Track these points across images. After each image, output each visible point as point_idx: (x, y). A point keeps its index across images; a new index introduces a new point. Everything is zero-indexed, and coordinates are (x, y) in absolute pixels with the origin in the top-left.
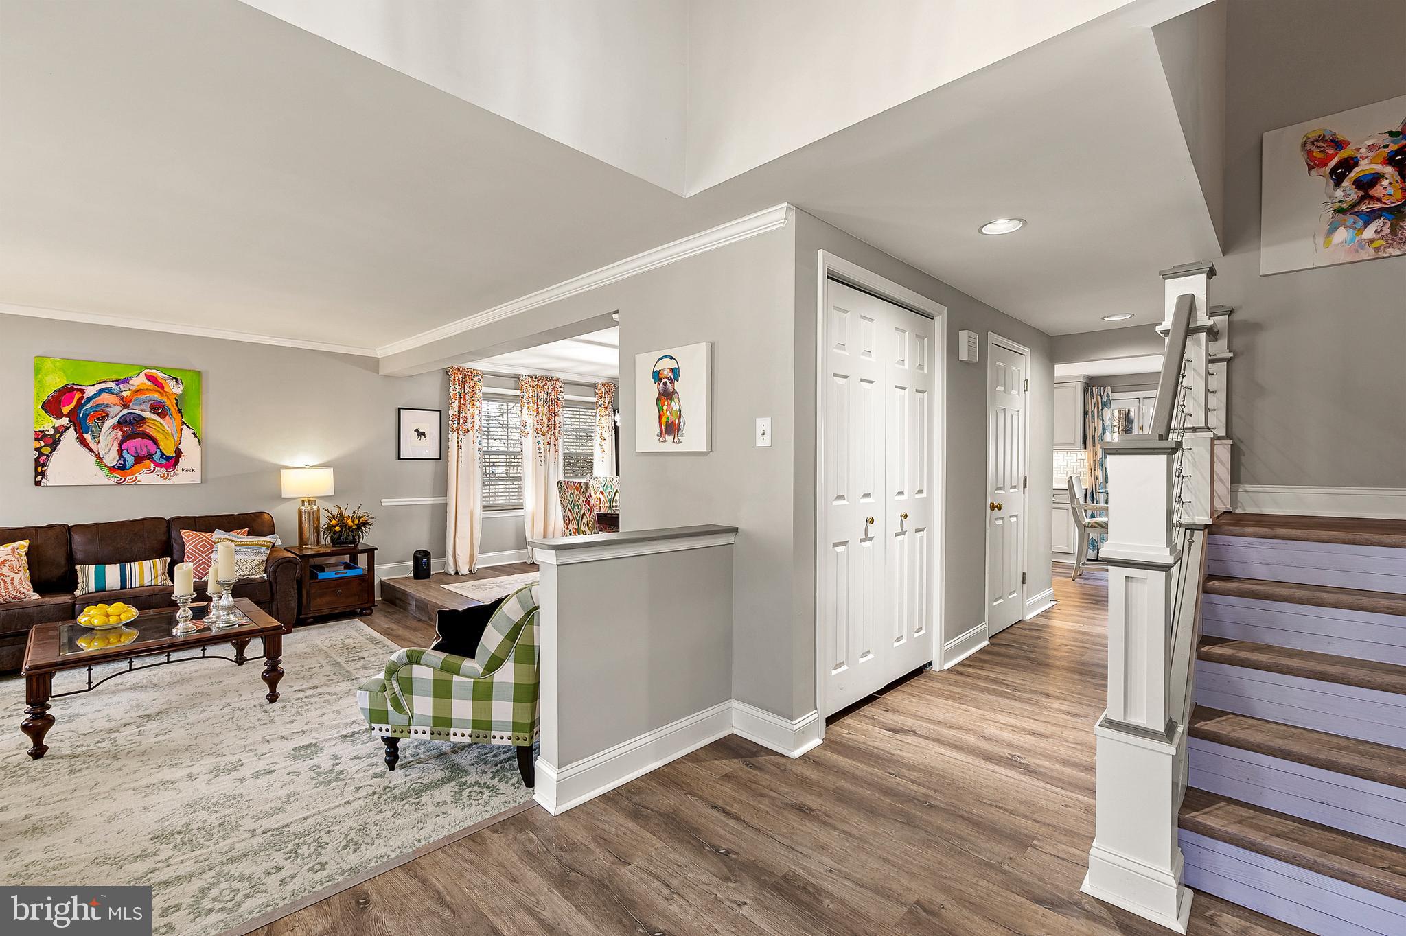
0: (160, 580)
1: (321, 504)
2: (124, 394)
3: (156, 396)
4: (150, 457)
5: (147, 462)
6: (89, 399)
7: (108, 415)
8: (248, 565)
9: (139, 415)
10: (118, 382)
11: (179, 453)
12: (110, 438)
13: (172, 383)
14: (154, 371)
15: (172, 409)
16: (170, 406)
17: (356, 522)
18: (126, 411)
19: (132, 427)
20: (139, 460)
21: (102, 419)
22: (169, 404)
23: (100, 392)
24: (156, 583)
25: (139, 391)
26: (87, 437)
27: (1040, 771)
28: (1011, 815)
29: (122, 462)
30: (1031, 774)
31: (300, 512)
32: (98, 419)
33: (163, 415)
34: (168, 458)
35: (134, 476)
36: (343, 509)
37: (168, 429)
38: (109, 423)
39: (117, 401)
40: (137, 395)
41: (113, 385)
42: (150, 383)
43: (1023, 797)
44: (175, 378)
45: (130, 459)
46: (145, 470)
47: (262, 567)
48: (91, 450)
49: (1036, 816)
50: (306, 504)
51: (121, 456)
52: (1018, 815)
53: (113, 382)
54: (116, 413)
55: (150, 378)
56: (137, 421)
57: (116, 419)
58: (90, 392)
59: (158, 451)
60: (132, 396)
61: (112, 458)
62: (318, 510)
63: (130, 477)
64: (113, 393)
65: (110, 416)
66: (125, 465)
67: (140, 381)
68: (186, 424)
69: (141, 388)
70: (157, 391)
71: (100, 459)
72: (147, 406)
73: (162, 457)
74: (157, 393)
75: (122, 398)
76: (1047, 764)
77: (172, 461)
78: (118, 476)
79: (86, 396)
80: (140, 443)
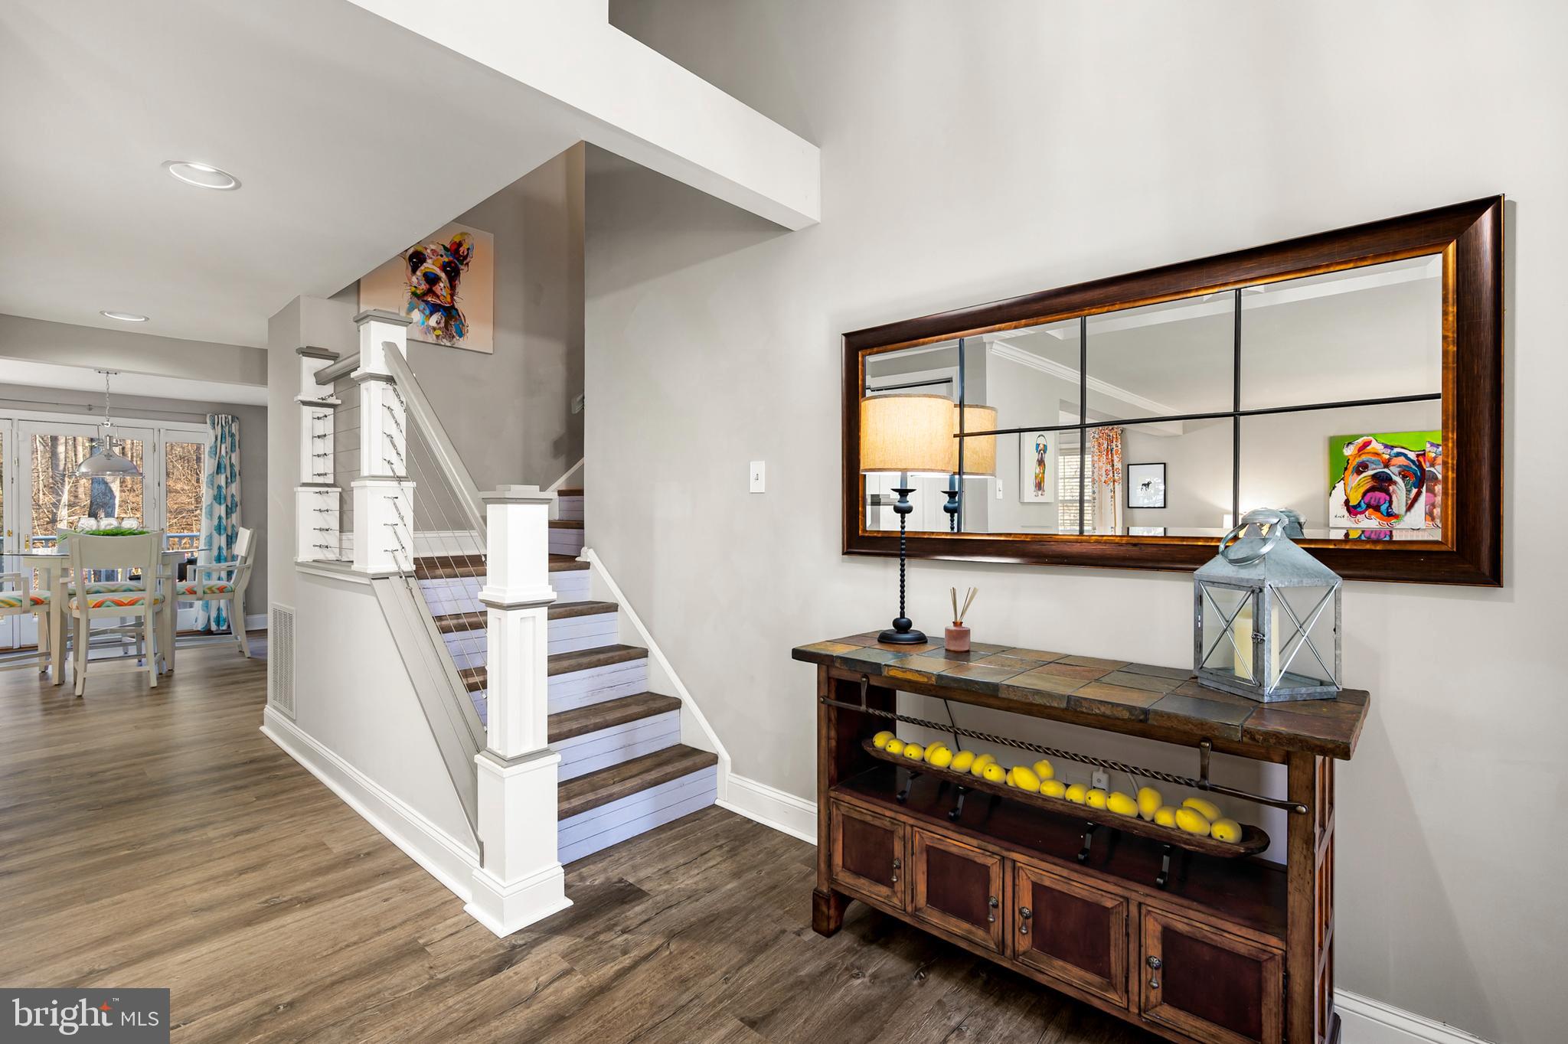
27: (317, 894)
28: (367, 942)
30: (314, 902)
43: (345, 923)
49: (384, 925)
52: (371, 938)
76: (308, 885)
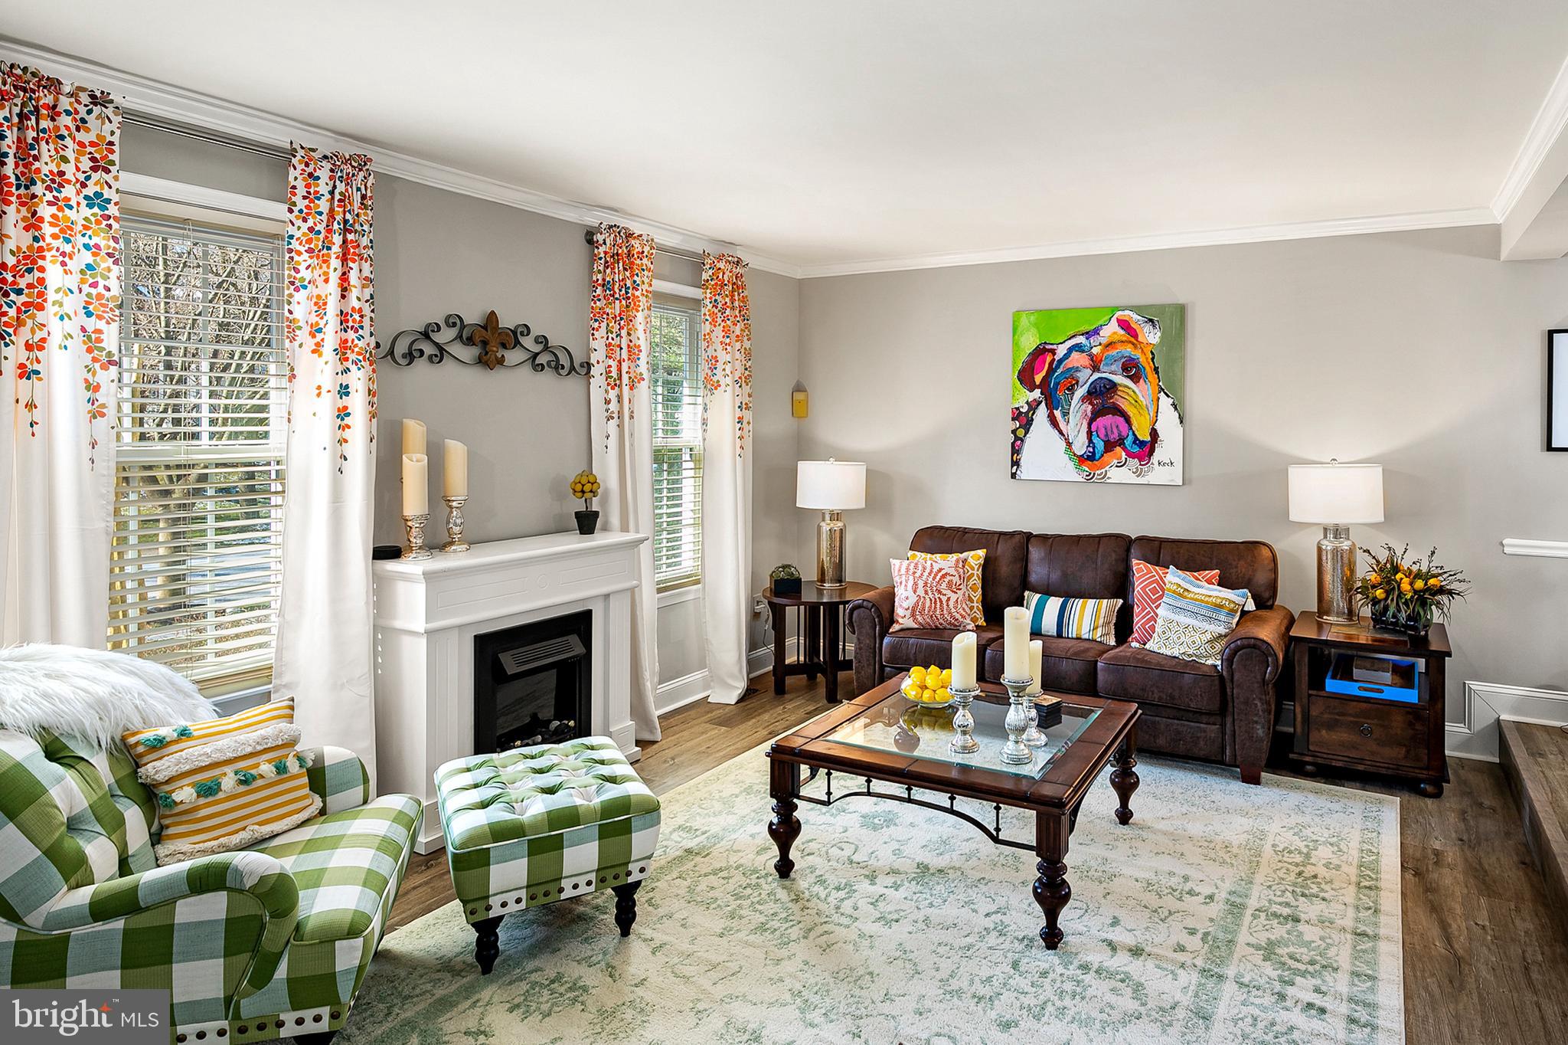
0: (1099, 634)
1: (1358, 538)
2: (1095, 351)
3: (1128, 350)
4: (1121, 442)
5: (1118, 449)
6: (1061, 361)
7: (1077, 383)
8: (1196, 638)
9: (1110, 380)
10: (1088, 334)
11: (1154, 434)
12: (1079, 414)
13: (1148, 327)
14: (1127, 312)
15: (1148, 368)
16: (1145, 364)
17: (1419, 584)
18: (1097, 375)
19: (1103, 399)
20: (1109, 446)
21: (1071, 389)
22: (1143, 360)
23: (1070, 350)
24: (1094, 638)
25: (1110, 345)
26: (1057, 413)
29: (1092, 450)
31: (1320, 550)
32: (1068, 389)
33: (1135, 378)
34: (1142, 444)
35: (1103, 470)
36: (1399, 553)
37: (1142, 399)
38: (1080, 392)
39: (1087, 362)
40: (1108, 351)
41: (1081, 339)
42: (1122, 332)
44: (1151, 320)
45: (1100, 445)
46: (1116, 461)
47: (1218, 647)
48: (1061, 433)
50: (1331, 536)
51: (1090, 441)
53: (1083, 335)
54: (1087, 378)
55: (1124, 324)
56: (1108, 389)
57: (1086, 387)
58: (1061, 351)
59: (1131, 433)
60: (1103, 352)
61: (1080, 446)
62: (1351, 551)
63: (1099, 472)
64: (1083, 351)
65: (1080, 384)
66: (1094, 453)
67: (1111, 331)
68: (1163, 390)
69: (1112, 339)
70: (1130, 342)
71: (1069, 444)
72: (1117, 367)
73: (1134, 442)
74: (1130, 345)
75: (1092, 357)
77: (1146, 449)
78: (1087, 469)
79: (1057, 358)
80: (1110, 422)
